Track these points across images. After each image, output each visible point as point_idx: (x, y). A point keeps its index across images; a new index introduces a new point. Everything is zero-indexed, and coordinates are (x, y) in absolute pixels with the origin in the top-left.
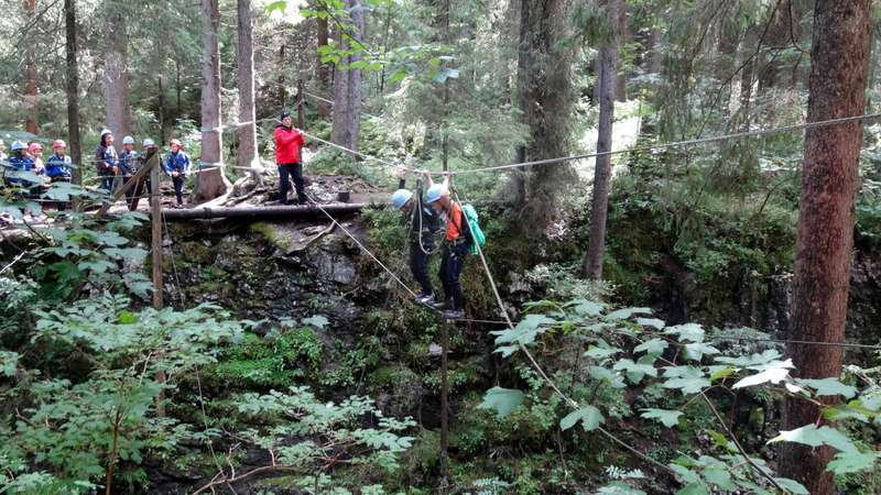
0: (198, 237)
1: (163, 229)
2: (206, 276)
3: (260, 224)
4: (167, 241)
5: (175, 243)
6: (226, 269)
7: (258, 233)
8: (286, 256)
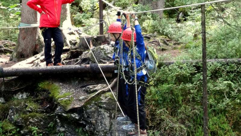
3: (47, 83)
7: (44, 90)
8: (67, 112)
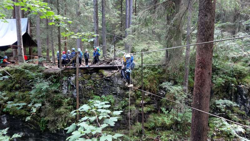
0: (87, 73)
1: (79, 71)
2: (88, 82)
3: (101, 70)
4: (80, 74)
5: (82, 74)
6: (93, 80)
7: (101, 72)
8: (106, 78)
